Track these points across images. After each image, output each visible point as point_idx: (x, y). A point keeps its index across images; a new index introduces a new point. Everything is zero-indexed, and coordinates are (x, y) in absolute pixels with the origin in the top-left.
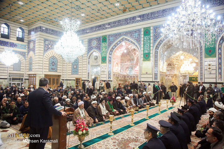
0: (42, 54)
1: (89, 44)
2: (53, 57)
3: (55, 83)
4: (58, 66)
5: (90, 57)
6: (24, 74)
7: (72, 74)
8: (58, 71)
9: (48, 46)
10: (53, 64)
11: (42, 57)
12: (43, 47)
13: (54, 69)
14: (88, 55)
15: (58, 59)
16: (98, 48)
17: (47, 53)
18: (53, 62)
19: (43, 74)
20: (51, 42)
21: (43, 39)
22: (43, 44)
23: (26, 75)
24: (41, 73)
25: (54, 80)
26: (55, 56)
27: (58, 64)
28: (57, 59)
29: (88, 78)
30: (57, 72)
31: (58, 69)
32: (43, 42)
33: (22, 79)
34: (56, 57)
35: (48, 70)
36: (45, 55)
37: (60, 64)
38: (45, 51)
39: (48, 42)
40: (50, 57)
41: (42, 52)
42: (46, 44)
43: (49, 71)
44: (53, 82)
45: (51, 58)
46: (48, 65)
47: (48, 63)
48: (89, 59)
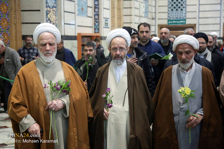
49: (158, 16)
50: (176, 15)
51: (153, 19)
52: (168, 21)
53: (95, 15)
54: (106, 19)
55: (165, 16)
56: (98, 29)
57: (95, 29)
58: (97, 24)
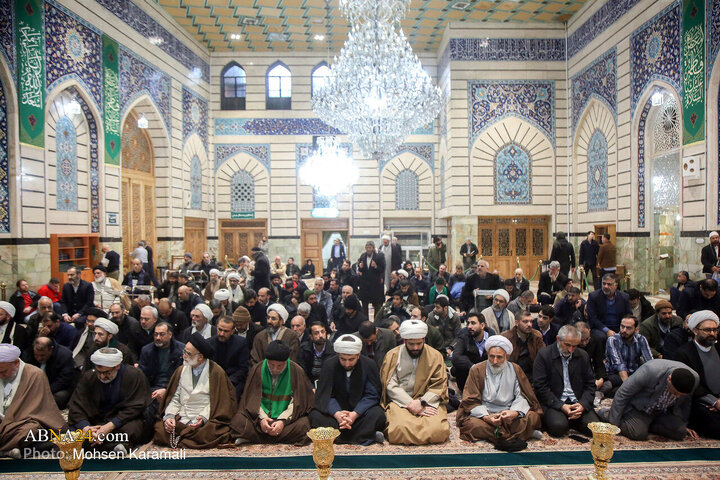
0: (465, 142)
1: (638, 58)
2: (509, 148)
3: (529, 250)
4: (535, 181)
5: (643, 120)
6: (430, 218)
7: (590, 210)
8: (535, 200)
9: (487, 107)
10: (513, 173)
11: (464, 152)
12: (465, 113)
13: (517, 194)
14: (632, 115)
15: (532, 153)
16: (671, 65)
17: (483, 135)
18: (513, 166)
19: (470, 216)
20: (500, 88)
21: (464, 85)
22: (464, 104)
23: (438, 223)
24: (464, 211)
25: (521, 234)
26: (518, 140)
27: (535, 171)
28: (528, 152)
29: (641, 222)
30: (530, 203)
31: (535, 190)
32: (465, 94)
33: (425, 236)
34: (524, 144)
35: (491, 200)
36: (477, 143)
37: (542, 171)
38: (476, 127)
39: (486, 92)
40: (496, 148)
41: (465, 133)
42: (479, 99)
43: (496, 203)
44: (518, 245)
45: (501, 153)
46: (490, 181)
47: (490, 171)
48: (641, 129)
49: (219, 207)
50: (242, 206)
51: (211, 211)
52: (232, 213)
53: (92, 209)
54: (112, 214)
55: (228, 207)
56: (98, 228)
57: (93, 227)
58: (95, 221)
